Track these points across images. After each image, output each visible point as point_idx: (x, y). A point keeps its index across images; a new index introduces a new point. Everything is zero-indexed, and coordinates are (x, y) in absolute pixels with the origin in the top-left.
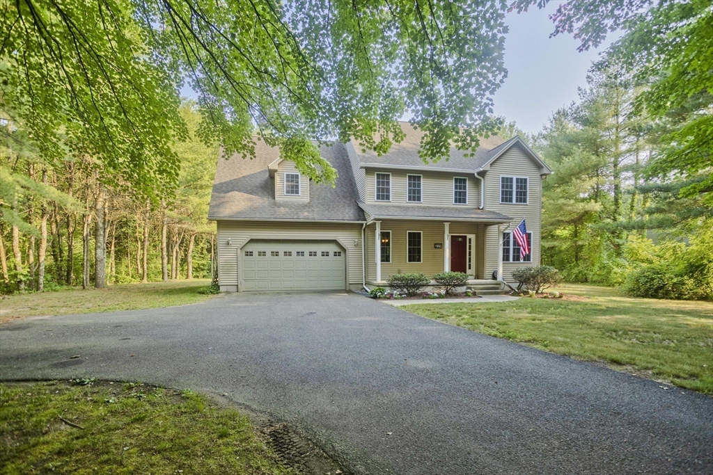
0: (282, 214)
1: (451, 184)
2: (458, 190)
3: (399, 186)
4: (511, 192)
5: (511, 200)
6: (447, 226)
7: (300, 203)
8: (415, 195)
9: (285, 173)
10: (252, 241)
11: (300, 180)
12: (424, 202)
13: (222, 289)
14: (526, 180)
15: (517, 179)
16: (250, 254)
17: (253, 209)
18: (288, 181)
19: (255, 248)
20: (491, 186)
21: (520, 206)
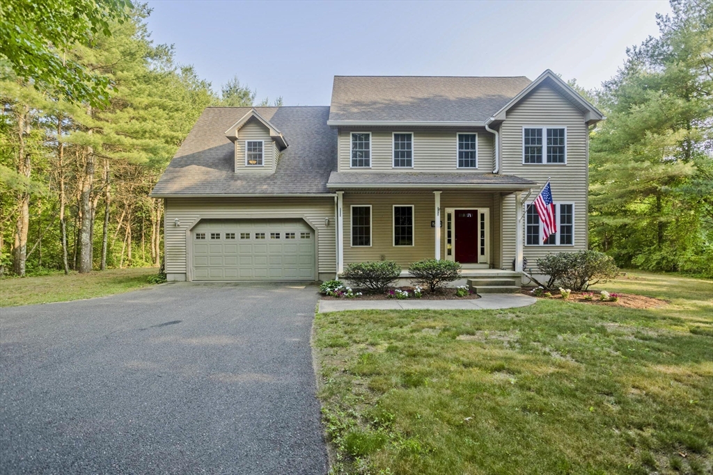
0: (238, 189)
1: (454, 143)
2: (464, 150)
3: (382, 149)
4: (540, 150)
5: (539, 159)
6: (437, 195)
7: (263, 175)
8: (403, 158)
9: (246, 141)
10: (203, 221)
11: (263, 147)
12: (416, 167)
13: (169, 278)
14: (562, 131)
15: (549, 131)
16: (200, 236)
17: (205, 184)
18: (249, 150)
19: (207, 230)
20: (510, 141)
21: (555, 168)
